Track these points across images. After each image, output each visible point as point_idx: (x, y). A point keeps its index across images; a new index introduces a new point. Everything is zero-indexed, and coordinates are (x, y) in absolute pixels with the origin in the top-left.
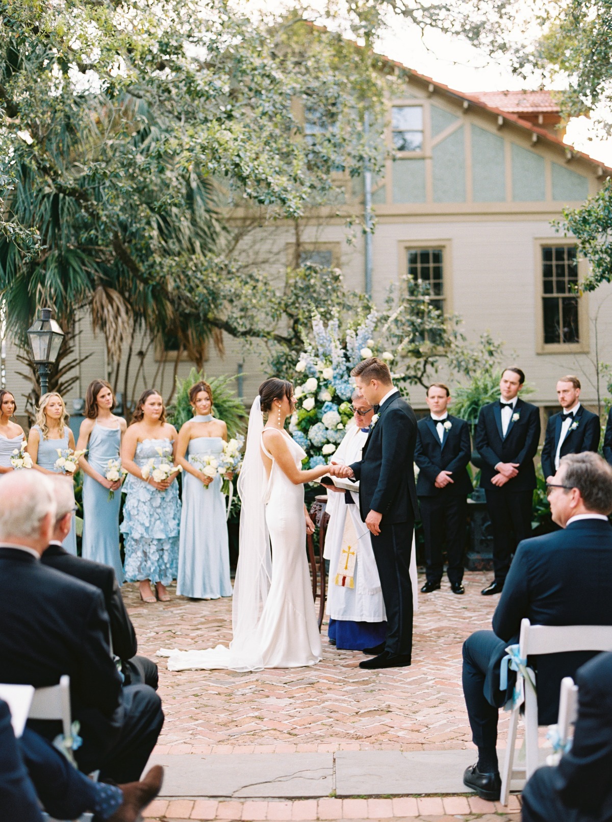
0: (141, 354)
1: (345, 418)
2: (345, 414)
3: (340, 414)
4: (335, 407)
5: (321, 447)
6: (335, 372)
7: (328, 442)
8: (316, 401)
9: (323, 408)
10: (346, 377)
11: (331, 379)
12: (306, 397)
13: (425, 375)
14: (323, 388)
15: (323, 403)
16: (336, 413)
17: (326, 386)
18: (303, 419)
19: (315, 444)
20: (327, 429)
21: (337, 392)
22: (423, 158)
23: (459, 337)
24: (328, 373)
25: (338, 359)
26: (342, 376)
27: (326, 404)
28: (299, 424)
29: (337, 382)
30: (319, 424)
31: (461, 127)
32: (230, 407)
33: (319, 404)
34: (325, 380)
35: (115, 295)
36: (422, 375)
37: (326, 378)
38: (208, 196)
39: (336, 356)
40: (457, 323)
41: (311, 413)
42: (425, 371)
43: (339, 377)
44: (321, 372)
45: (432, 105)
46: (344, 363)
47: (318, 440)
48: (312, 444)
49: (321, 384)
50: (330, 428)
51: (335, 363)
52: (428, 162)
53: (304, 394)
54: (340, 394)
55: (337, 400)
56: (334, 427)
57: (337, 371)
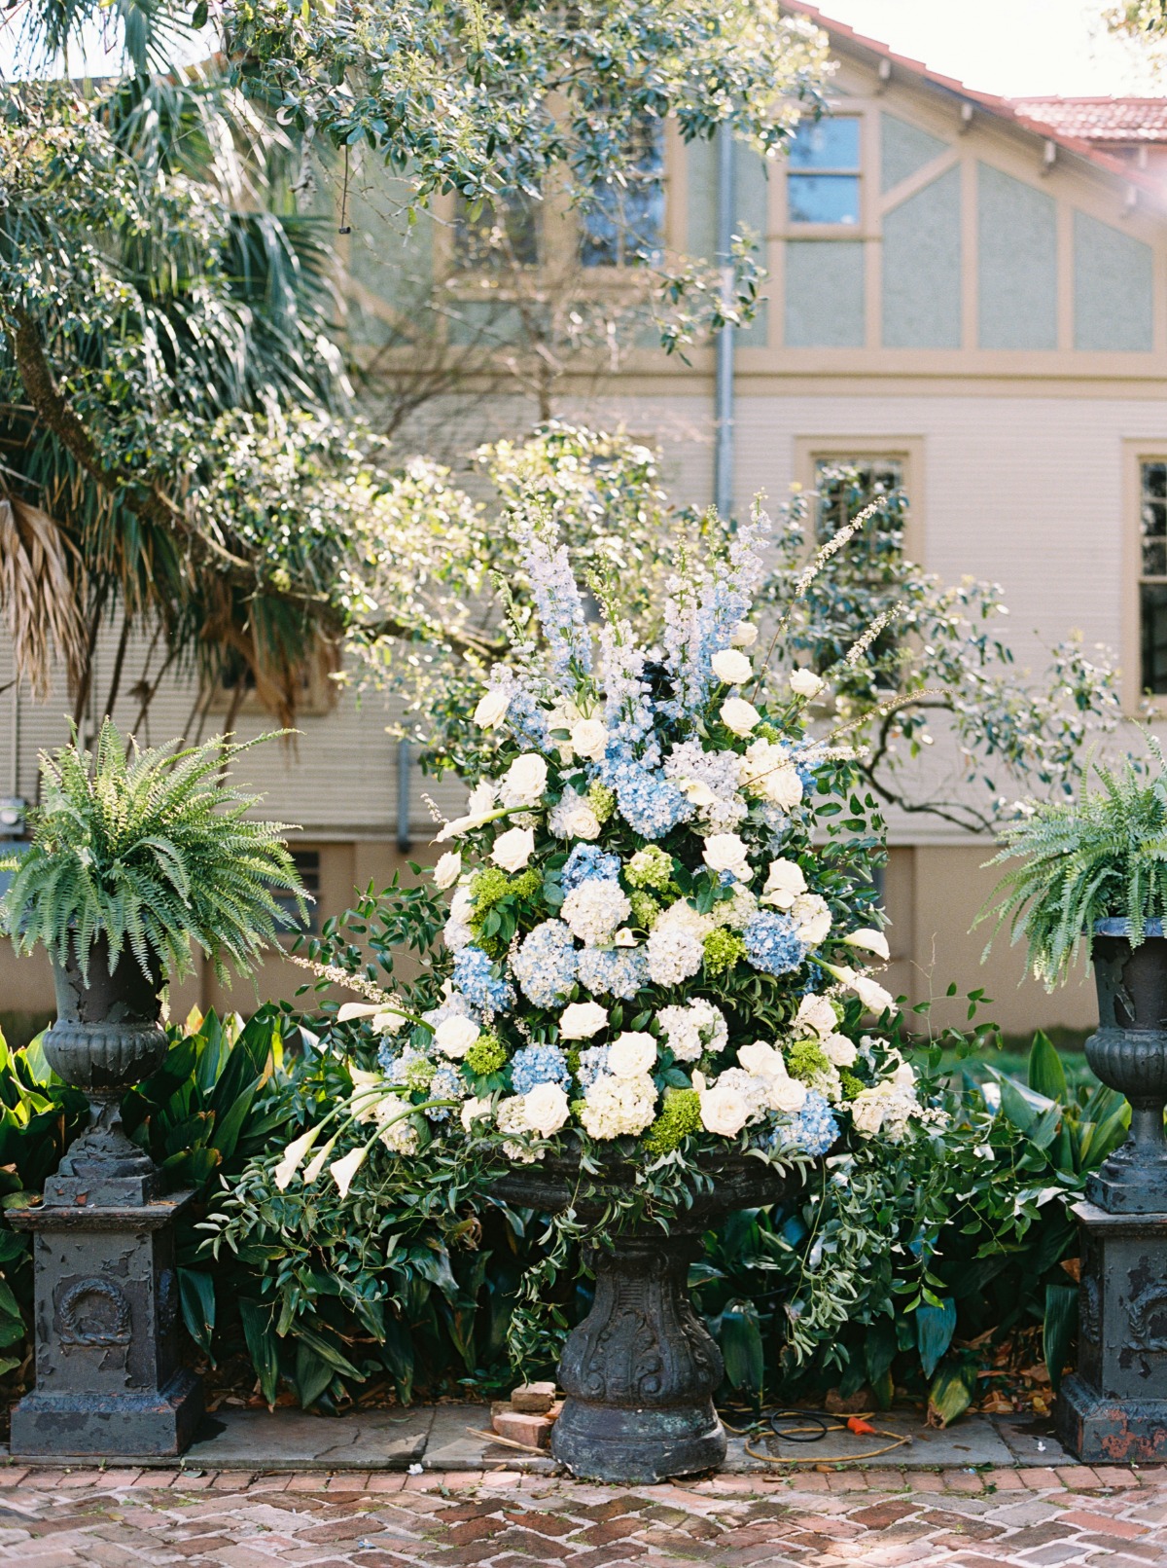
0: (144, 691)
1: (648, 905)
2: (648, 888)
3: (626, 886)
4: (610, 864)
5: (559, 1011)
6: (615, 733)
7: (582, 995)
8: (543, 836)
9: (567, 869)
10: (653, 754)
11: (599, 757)
12: (506, 824)
13: (882, 760)
14: (570, 792)
15: (567, 845)
16: (613, 884)
17: (581, 784)
18: (492, 905)
19: (535, 999)
20: (579, 944)
21: (622, 806)
22: (860, 240)
23: (991, 651)
24: (589, 735)
25: (622, 684)
26: (639, 750)
27: (580, 849)
28: (476, 922)
29: (622, 770)
30: (551, 923)
31: (954, 169)
32: (239, 852)
33: (551, 848)
34: (578, 762)
35: (40, 523)
36: (875, 762)
37: (582, 753)
38: (311, 278)
39: (618, 672)
40: (984, 613)
41: (522, 885)
42: (883, 750)
43: (627, 752)
44: (566, 735)
45: (884, 113)
46: (647, 700)
47: (546, 986)
48: (521, 996)
49: (565, 775)
50: (589, 941)
51: (615, 701)
52: (873, 250)
53: (500, 812)
54: (629, 816)
55: (618, 835)
56: (603, 939)
57: (623, 727)
